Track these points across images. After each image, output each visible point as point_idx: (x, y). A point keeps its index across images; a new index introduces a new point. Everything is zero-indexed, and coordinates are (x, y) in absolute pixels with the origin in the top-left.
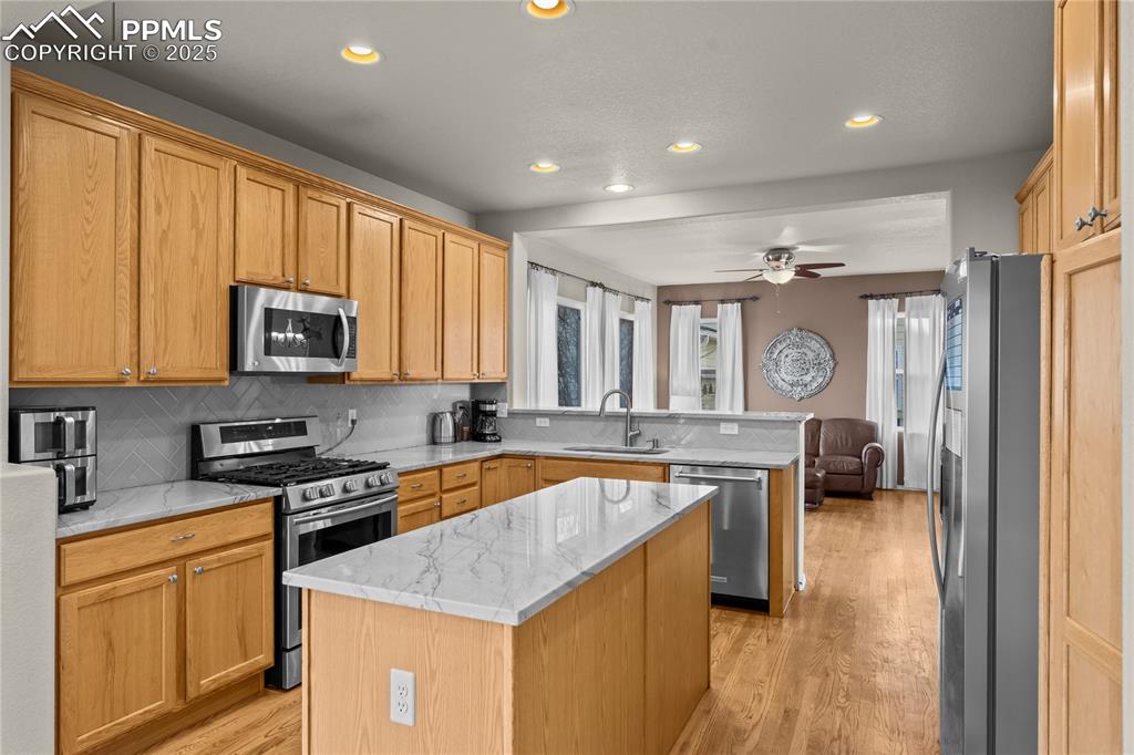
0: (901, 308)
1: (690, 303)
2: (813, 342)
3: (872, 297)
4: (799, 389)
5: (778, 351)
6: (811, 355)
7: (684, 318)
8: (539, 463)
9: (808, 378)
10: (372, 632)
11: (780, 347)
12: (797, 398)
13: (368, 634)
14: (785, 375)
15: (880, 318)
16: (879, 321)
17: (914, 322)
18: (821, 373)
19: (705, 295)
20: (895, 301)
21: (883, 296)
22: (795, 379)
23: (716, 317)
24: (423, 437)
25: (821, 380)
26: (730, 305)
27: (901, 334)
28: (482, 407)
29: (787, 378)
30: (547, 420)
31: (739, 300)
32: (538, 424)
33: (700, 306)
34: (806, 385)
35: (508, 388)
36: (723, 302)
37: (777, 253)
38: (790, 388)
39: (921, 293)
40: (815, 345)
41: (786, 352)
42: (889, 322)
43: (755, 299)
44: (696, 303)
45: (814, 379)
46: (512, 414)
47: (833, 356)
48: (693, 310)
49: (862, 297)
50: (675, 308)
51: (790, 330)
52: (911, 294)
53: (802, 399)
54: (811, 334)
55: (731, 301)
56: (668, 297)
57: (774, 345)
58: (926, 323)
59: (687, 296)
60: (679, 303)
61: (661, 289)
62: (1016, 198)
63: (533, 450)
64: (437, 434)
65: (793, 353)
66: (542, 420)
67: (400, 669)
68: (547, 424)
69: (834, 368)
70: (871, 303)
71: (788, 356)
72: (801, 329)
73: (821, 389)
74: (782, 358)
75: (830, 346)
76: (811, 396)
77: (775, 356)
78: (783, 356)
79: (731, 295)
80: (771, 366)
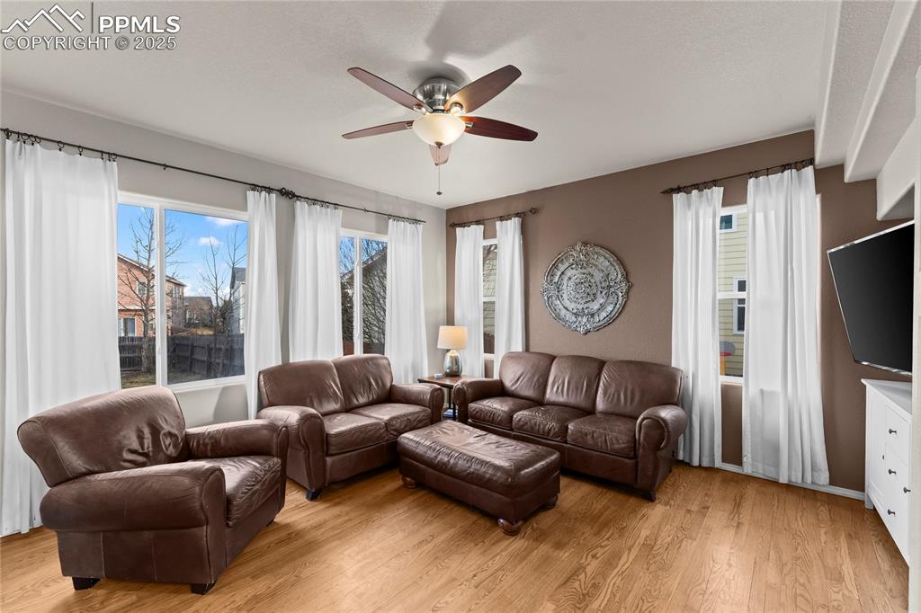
1: (473, 223)
2: (602, 259)
3: (679, 190)
4: (585, 320)
5: (559, 273)
6: (598, 276)
7: (470, 239)
9: (595, 306)
11: (562, 268)
12: (582, 330)
14: (569, 301)
16: (690, 223)
18: (611, 299)
19: (487, 213)
20: (718, 192)
22: (580, 307)
23: (496, 236)
25: (610, 308)
26: (507, 222)
29: (571, 306)
31: (517, 215)
33: (482, 227)
34: (593, 315)
36: (500, 219)
38: (574, 319)
40: (603, 262)
41: (569, 273)
42: (707, 224)
43: (534, 211)
44: (478, 222)
45: (604, 307)
47: (626, 277)
48: (476, 231)
49: (664, 193)
50: (458, 230)
51: (573, 247)
53: (587, 332)
54: (597, 249)
55: (510, 216)
56: (453, 220)
57: (555, 266)
59: (470, 218)
60: (463, 225)
61: (449, 212)
65: (577, 274)
69: (627, 293)
70: (678, 198)
71: (571, 277)
72: (585, 244)
73: (611, 320)
74: (565, 282)
75: (622, 263)
76: (598, 329)
77: (556, 279)
78: (566, 278)
79: (512, 210)
80: (553, 291)
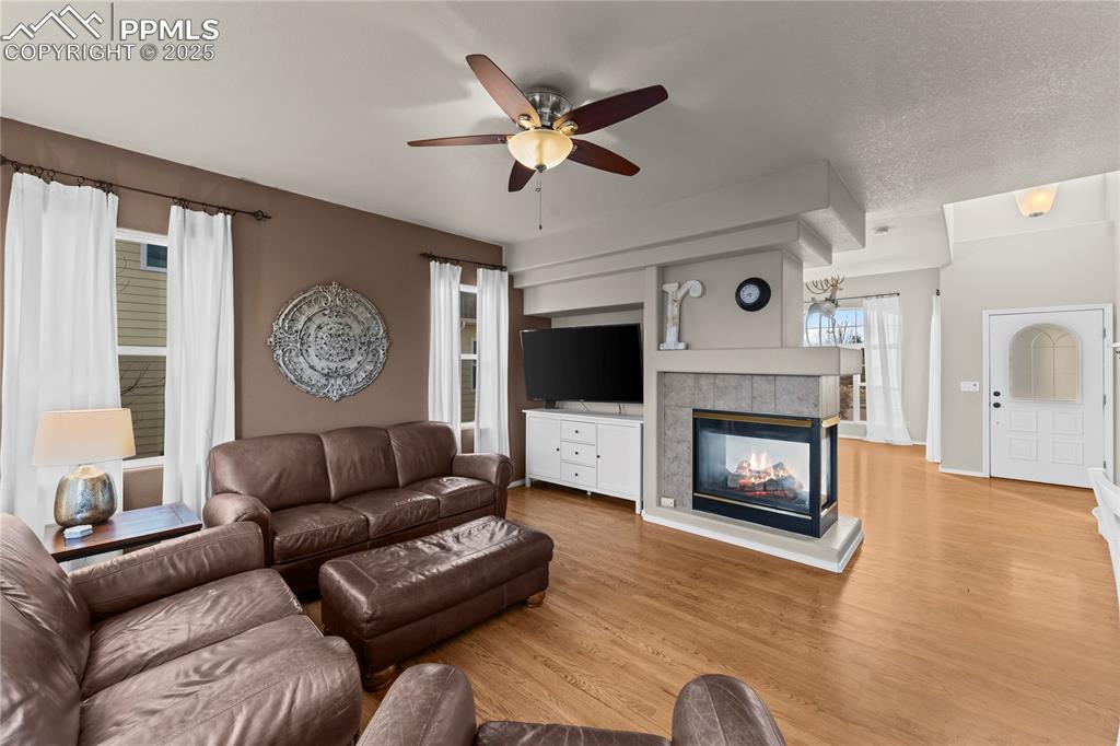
2: (361, 308)
3: (434, 258)
4: (339, 382)
5: (304, 318)
9: (352, 365)
11: (309, 312)
12: (334, 395)
14: (313, 363)
16: (443, 292)
18: (370, 357)
19: (122, 175)
20: (457, 270)
21: (444, 260)
22: (333, 366)
23: (165, 229)
25: (369, 368)
26: (201, 216)
29: (320, 365)
31: (226, 210)
33: (113, 199)
34: (349, 376)
36: (184, 203)
38: (323, 381)
40: (362, 313)
41: (318, 321)
43: (259, 216)
44: (100, 185)
45: (361, 366)
47: (389, 333)
51: (326, 285)
53: (342, 397)
54: (358, 296)
55: (211, 209)
57: (298, 308)
65: (331, 323)
69: (389, 350)
70: (435, 265)
71: (321, 327)
72: (342, 285)
73: (370, 381)
74: (313, 330)
75: (383, 318)
76: (357, 391)
77: (299, 326)
78: (313, 327)
79: (204, 194)
80: (292, 342)
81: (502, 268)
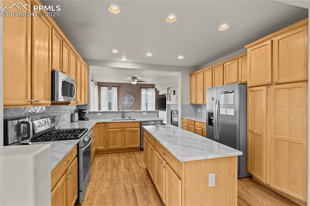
0: (147, 90)
1: (105, 86)
3: (142, 88)
6: (131, 99)
7: (104, 90)
8: (107, 124)
9: (130, 103)
10: (204, 167)
11: (125, 97)
12: (128, 107)
13: (202, 168)
14: (126, 103)
15: (143, 92)
16: (143, 93)
17: (149, 93)
18: (133, 102)
19: (109, 85)
21: (144, 88)
22: (128, 103)
23: (111, 90)
24: (69, 120)
26: (114, 88)
27: (146, 95)
28: (83, 111)
30: (101, 114)
31: (116, 87)
32: (98, 115)
33: (108, 87)
34: (130, 105)
35: (88, 106)
36: (113, 87)
37: (134, 78)
38: (127, 105)
39: (150, 88)
40: (132, 97)
42: (145, 93)
43: (120, 87)
44: (107, 86)
46: (89, 113)
47: (135, 99)
48: (106, 88)
49: (140, 88)
50: (102, 87)
51: (127, 93)
52: (148, 88)
53: (129, 107)
54: (131, 94)
55: (115, 87)
56: (100, 85)
58: (151, 93)
59: (104, 85)
61: (98, 83)
62: (190, 74)
63: (106, 121)
64: (73, 119)
65: (128, 98)
66: (99, 114)
67: (211, 174)
68: (101, 115)
69: (135, 101)
70: (142, 89)
71: (127, 99)
72: (129, 93)
73: (133, 105)
75: (134, 97)
76: (131, 107)
77: (124, 99)
78: (126, 99)
79: (115, 86)
80: (123, 101)
81: (154, 88)
